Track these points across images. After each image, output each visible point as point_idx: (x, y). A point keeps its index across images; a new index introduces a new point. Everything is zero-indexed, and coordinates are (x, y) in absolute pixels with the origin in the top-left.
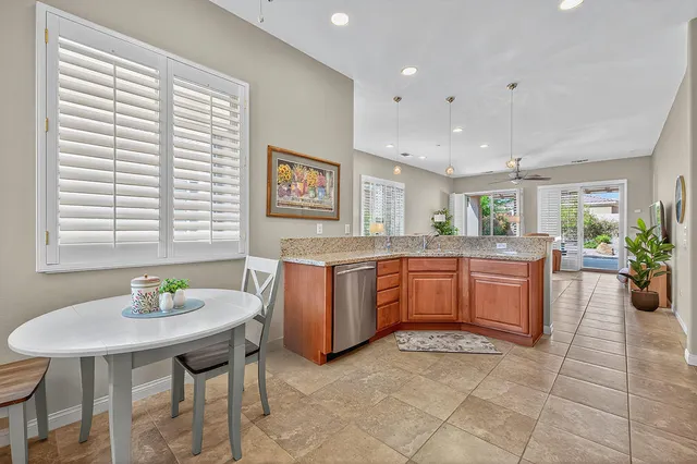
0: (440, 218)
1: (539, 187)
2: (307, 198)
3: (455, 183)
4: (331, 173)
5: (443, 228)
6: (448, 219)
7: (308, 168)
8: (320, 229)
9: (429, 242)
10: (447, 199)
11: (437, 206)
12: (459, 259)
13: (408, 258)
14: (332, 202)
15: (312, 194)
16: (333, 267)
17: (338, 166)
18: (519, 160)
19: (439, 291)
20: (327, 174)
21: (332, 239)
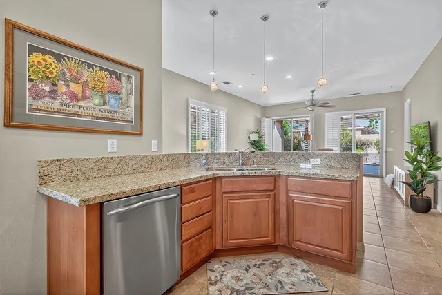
0: (255, 137)
1: (326, 114)
2: (90, 105)
3: (265, 110)
4: (129, 78)
5: (257, 145)
6: (260, 137)
7: (90, 66)
8: (113, 145)
9: (245, 159)
10: (259, 122)
11: (252, 127)
12: (276, 177)
13: (221, 178)
14: (130, 113)
15: (97, 100)
16: (102, 204)
17: (140, 71)
18: (313, 91)
19: (256, 213)
20: (123, 79)
21: (132, 158)
